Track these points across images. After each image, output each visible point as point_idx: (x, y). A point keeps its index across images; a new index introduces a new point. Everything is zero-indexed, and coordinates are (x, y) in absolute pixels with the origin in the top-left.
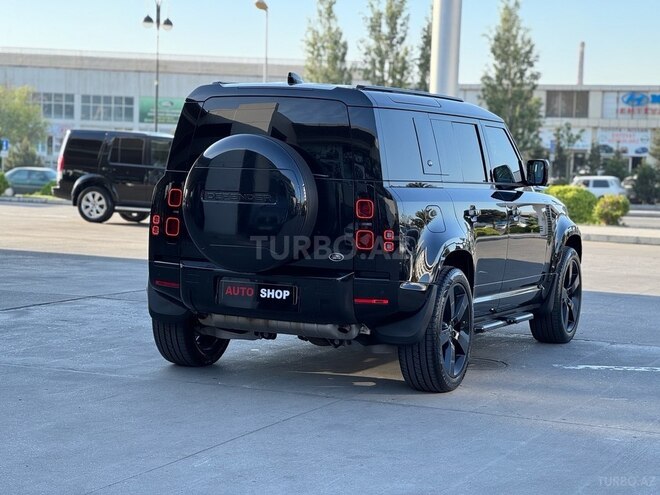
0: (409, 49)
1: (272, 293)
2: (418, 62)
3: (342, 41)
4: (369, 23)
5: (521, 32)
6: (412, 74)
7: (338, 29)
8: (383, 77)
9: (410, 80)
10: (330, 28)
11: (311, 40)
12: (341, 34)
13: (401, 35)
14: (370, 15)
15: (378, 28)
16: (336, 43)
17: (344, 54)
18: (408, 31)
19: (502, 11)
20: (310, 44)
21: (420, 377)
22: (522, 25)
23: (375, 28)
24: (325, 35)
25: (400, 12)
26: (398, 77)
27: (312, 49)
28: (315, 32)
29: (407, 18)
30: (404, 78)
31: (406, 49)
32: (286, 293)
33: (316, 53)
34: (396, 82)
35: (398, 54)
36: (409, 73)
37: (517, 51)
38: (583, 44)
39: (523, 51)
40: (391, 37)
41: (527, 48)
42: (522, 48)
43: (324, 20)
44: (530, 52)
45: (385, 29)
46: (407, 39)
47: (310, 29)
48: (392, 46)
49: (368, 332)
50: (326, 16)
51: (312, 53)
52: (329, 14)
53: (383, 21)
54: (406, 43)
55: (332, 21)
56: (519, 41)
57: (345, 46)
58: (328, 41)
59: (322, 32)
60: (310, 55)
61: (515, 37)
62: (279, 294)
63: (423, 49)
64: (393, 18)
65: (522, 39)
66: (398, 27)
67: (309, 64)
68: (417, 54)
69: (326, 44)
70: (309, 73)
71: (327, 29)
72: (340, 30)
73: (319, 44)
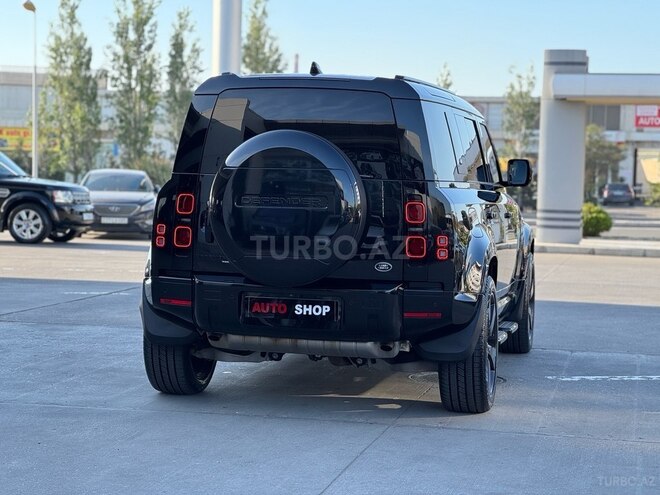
0: (156, 56)
1: (310, 309)
2: (168, 70)
3: (86, 47)
4: (115, 29)
5: (269, 41)
6: (160, 82)
7: (82, 34)
8: (130, 85)
9: (158, 88)
10: (72, 34)
11: (53, 46)
12: (86, 40)
13: (148, 42)
14: (116, 20)
15: (124, 35)
16: (80, 48)
17: (90, 60)
18: (157, 38)
19: (250, 19)
20: (53, 50)
21: (462, 397)
22: (271, 33)
23: (121, 34)
24: (68, 41)
25: (148, 19)
26: (146, 84)
27: (54, 55)
28: (58, 38)
29: (155, 25)
30: (152, 86)
31: (153, 56)
32: (326, 309)
33: (58, 59)
34: (145, 90)
35: (145, 61)
36: (157, 80)
37: (266, 60)
38: (297, 56)
39: (271, 60)
40: (138, 43)
41: (276, 57)
42: (269, 57)
43: (66, 25)
44: (278, 60)
45: (132, 36)
46: (155, 46)
47: (52, 34)
48: (139, 53)
49: (407, 350)
50: (69, 20)
51: (55, 59)
52: (72, 20)
53: (131, 27)
54: (153, 50)
55: (75, 26)
56: (266, 50)
57: (89, 52)
58: (71, 47)
59: (64, 37)
60: (53, 61)
61: (263, 45)
62: (317, 310)
63: (173, 57)
64: (140, 24)
65: (270, 48)
66: (146, 34)
67: (52, 71)
68: (166, 61)
69: (68, 50)
70: (51, 80)
71: (69, 34)
72: (85, 36)
73: (62, 50)
